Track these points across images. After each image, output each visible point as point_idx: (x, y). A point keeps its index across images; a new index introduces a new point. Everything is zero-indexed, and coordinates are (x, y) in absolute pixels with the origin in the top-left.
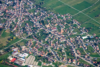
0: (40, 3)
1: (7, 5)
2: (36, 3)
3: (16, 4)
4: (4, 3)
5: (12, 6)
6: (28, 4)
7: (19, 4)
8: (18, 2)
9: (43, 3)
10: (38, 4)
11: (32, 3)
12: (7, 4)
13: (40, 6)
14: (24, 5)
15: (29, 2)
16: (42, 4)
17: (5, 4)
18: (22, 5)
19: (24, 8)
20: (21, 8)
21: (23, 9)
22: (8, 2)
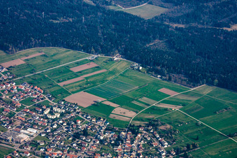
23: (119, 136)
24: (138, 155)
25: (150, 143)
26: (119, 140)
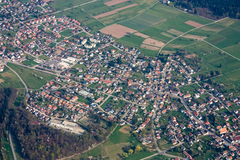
0: (212, 74)
1: (133, 69)
2: (200, 72)
3: (152, 70)
4: (126, 63)
5: (144, 72)
6: (182, 71)
7: (161, 70)
8: (158, 64)
9: (218, 73)
10: (207, 75)
11: (192, 71)
12: (134, 66)
13: (210, 80)
14: (172, 72)
15: (184, 66)
16: (215, 74)
17: (129, 66)
18: (167, 72)
19: (171, 79)
20: (163, 80)
21: (169, 82)
22: (136, 62)
23: (149, 65)
24: (167, 81)
25: (177, 71)
26: (150, 68)
